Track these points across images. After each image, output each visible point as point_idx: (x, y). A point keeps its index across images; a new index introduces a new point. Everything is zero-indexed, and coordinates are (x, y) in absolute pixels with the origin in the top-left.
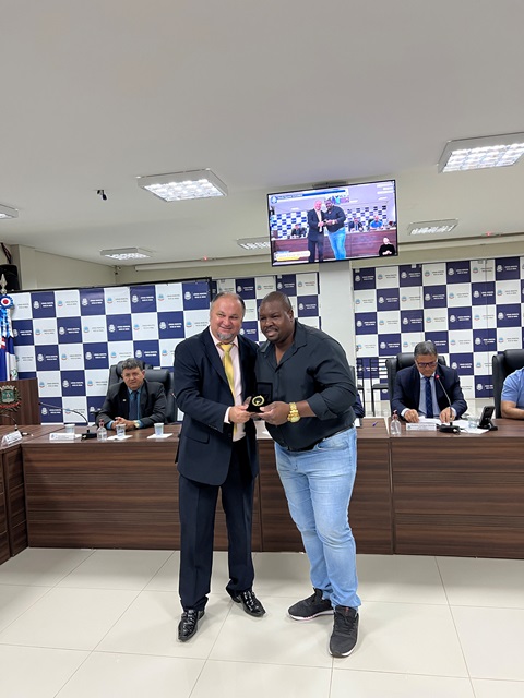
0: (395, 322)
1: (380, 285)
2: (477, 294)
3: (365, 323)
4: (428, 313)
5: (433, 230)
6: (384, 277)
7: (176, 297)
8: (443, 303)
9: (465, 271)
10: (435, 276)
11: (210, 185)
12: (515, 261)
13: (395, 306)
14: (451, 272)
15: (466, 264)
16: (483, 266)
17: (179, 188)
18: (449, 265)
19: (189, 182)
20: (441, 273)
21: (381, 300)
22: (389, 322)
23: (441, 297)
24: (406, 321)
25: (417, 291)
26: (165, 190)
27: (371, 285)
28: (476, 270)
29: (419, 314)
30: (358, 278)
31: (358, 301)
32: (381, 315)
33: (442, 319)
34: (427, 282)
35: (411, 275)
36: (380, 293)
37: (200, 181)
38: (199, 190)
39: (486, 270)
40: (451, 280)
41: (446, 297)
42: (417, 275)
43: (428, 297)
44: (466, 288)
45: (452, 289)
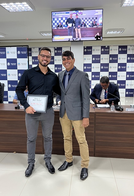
0: (98, 68)
1: (94, 53)
2: (129, 58)
4: (111, 65)
5: (115, 33)
6: (95, 50)
7: (14, 53)
8: (116, 61)
9: (125, 50)
10: (114, 51)
11: (28, 5)
13: (99, 62)
14: (120, 49)
16: (132, 48)
17: (15, 6)
18: (120, 47)
19: (19, 3)
20: (116, 50)
21: (94, 59)
22: (96, 68)
23: (116, 59)
24: (102, 67)
25: (107, 56)
26: (9, 6)
27: (90, 53)
28: (129, 49)
29: (107, 65)
30: (85, 50)
31: (85, 59)
32: (93, 65)
33: (116, 67)
34: (111, 53)
35: (105, 50)
36: (93, 56)
37: (23, 3)
38: (23, 8)
40: (120, 52)
41: (117, 59)
42: (108, 50)
43: (111, 59)
44: (125, 56)
45: (120, 56)
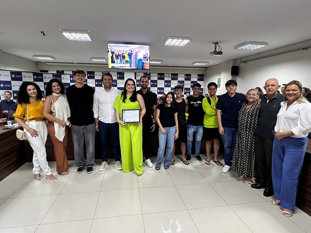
2: (166, 84)
11: (88, 37)
12: (177, 75)
14: (159, 76)
15: (163, 74)
16: (168, 75)
17: (76, 36)
18: (159, 74)
26: (70, 36)
28: (166, 76)
34: (152, 79)
38: (83, 38)
39: (169, 77)
42: (149, 76)
43: (152, 83)
44: (163, 81)
45: (159, 81)
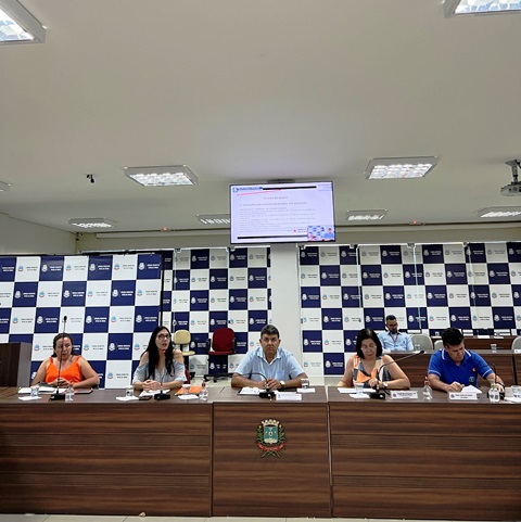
0: (337, 297)
1: (323, 262)
2: (408, 274)
3: (310, 298)
4: (366, 290)
5: (367, 218)
6: (327, 255)
7: (131, 267)
8: (379, 282)
9: (397, 253)
10: (371, 256)
12: (439, 248)
13: (337, 282)
14: (385, 253)
15: (398, 249)
18: (383, 248)
20: (376, 254)
21: (324, 276)
22: (331, 297)
23: (377, 275)
24: (346, 296)
27: (315, 261)
28: (406, 253)
30: (303, 254)
31: (303, 275)
32: (324, 290)
33: (379, 297)
34: (364, 261)
35: (350, 254)
36: (323, 269)
40: (385, 260)
41: (381, 276)
43: (365, 275)
44: (398, 268)
45: (386, 268)
